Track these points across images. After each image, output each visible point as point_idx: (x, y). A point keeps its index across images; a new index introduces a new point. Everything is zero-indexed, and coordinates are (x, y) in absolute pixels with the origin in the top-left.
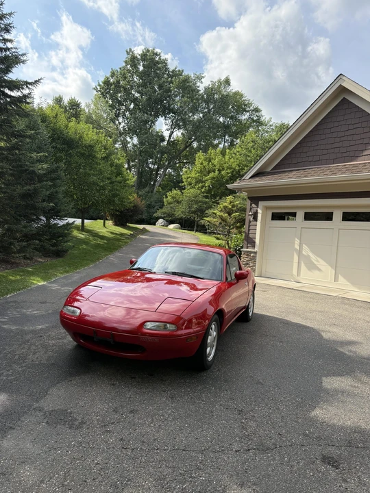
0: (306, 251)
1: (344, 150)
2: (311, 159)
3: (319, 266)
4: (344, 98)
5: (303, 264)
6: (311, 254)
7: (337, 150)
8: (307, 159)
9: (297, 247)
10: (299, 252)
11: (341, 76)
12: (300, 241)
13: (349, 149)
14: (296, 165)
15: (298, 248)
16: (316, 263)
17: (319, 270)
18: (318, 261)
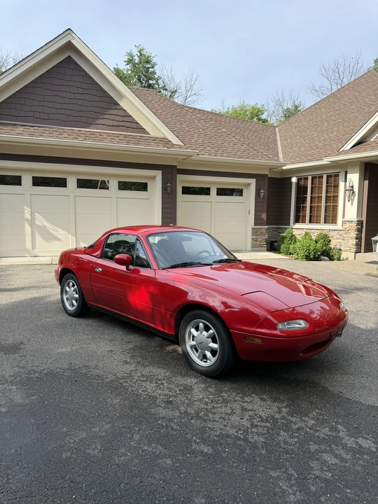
0: (40, 220)
1: (76, 114)
2: (37, 115)
3: (57, 236)
4: (69, 57)
5: (38, 237)
6: (47, 224)
7: (67, 112)
8: (31, 114)
9: (28, 216)
10: (32, 223)
11: (70, 31)
12: (31, 209)
13: (81, 114)
14: (17, 118)
15: (30, 218)
16: (53, 232)
17: (59, 240)
18: (56, 231)
